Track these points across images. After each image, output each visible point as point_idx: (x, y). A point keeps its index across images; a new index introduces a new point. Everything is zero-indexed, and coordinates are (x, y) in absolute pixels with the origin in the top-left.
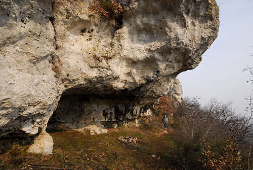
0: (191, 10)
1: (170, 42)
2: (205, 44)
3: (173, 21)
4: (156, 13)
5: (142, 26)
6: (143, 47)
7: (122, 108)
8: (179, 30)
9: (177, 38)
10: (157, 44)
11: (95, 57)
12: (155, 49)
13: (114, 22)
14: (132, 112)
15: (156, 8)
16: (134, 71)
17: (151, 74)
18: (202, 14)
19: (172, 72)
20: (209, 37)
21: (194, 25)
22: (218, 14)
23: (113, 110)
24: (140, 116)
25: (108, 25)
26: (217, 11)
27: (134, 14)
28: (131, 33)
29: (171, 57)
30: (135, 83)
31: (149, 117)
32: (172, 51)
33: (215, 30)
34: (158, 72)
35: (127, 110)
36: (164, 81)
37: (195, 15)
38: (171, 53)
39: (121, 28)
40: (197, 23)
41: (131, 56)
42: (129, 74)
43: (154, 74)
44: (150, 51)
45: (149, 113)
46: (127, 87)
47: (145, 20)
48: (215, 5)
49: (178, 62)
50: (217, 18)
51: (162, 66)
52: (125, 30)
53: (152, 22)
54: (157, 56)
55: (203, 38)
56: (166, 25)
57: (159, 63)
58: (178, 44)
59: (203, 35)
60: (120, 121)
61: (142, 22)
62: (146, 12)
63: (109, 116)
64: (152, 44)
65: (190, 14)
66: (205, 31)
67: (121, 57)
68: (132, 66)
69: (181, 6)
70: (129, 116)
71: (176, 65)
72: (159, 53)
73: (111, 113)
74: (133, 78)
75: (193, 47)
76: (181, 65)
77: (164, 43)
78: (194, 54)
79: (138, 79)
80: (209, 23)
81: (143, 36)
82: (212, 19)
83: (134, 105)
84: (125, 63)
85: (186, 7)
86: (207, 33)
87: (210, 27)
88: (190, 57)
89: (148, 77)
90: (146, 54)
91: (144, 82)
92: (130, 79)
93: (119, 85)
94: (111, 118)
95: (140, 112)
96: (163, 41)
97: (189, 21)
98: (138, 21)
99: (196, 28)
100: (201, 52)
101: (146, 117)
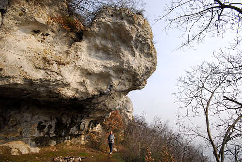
0: (138, 47)
1: (123, 64)
2: (149, 72)
3: (126, 50)
4: (113, 40)
5: (100, 46)
6: (99, 62)
7: (66, 120)
8: (130, 57)
9: (128, 63)
10: (112, 63)
11: (44, 59)
12: (110, 66)
13: (74, 35)
14: (79, 127)
15: (113, 37)
16: (88, 81)
17: (104, 88)
18: (146, 51)
19: (124, 89)
20: (151, 68)
21: (141, 57)
22: (156, 54)
23: (53, 123)
24: (88, 131)
25: (67, 35)
26: (155, 52)
27: (93, 35)
28: (89, 48)
29: (123, 76)
30: (87, 93)
31: (98, 133)
32: (124, 72)
33: (154, 64)
34: (111, 86)
35: (73, 124)
36: (117, 96)
37: (142, 51)
38: (123, 73)
39: (80, 42)
40: (143, 56)
42: (82, 84)
43: (107, 88)
44: (105, 67)
45: (98, 128)
46: (77, 96)
47: (103, 42)
48: (154, 48)
49: (129, 81)
50: (156, 57)
51: (115, 82)
52: (84, 44)
53: (110, 46)
54: (111, 72)
55: (147, 68)
56: (120, 51)
57: (113, 79)
58: (129, 67)
59: (147, 66)
60: (61, 136)
61: (100, 43)
62: (105, 37)
63: (46, 130)
64: (108, 62)
65: (138, 49)
66: (148, 63)
67: (76, 66)
68: (85, 76)
69: (132, 42)
70: (74, 130)
71: (127, 83)
72: (114, 70)
73: (50, 127)
74: (86, 88)
75: (140, 72)
76: (131, 84)
77: (118, 64)
78: (141, 78)
79: (91, 90)
80: (151, 58)
81: (101, 54)
82: (152, 57)
83: (82, 118)
84: (79, 72)
85: (136, 44)
86: (149, 65)
87: (151, 61)
88: (138, 79)
89: (101, 89)
90: (101, 69)
91: (97, 93)
92: (82, 89)
93: (69, 93)
94: (48, 133)
95: (89, 127)
96: (117, 62)
97: (137, 53)
98: (98, 42)
99: (142, 59)
100: (146, 77)
101: (94, 132)
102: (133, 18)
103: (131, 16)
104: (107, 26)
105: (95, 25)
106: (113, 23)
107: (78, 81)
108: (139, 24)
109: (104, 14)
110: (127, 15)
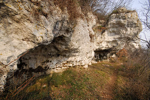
0: (129, 26)
4: (116, 27)
5: (112, 31)
6: (112, 37)
7: (102, 54)
10: (117, 36)
12: (116, 38)
14: (106, 56)
17: (115, 45)
23: (98, 55)
24: (110, 57)
27: (109, 28)
28: (108, 33)
30: (109, 48)
31: (114, 58)
34: (118, 44)
35: (104, 55)
39: (104, 32)
41: (108, 41)
42: (107, 45)
44: (114, 38)
45: (114, 56)
46: (106, 49)
47: (113, 29)
51: (119, 42)
52: (106, 32)
53: (115, 30)
54: (117, 40)
60: (101, 59)
62: (113, 27)
63: (97, 57)
64: (115, 36)
70: (105, 57)
73: (98, 56)
77: (119, 36)
79: (110, 46)
81: (112, 34)
82: (138, 27)
83: (107, 53)
84: (106, 42)
87: (137, 29)
91: (112, 47)
93: (104, 49)
94: (98, 58)
95: (110, 56)
98: (111, 30)
101: (112, 58)
102: (125, 17)
103: (124, 16)
104: (114, 24)
105: (109, 25)
106: (116, 22)
107: (106, 45)
108: (129, 18)
109: (112, 19)
110: (122, 17)
